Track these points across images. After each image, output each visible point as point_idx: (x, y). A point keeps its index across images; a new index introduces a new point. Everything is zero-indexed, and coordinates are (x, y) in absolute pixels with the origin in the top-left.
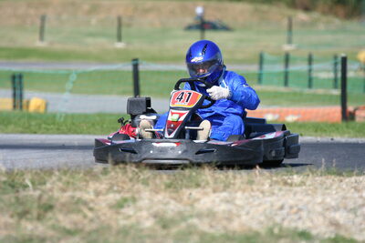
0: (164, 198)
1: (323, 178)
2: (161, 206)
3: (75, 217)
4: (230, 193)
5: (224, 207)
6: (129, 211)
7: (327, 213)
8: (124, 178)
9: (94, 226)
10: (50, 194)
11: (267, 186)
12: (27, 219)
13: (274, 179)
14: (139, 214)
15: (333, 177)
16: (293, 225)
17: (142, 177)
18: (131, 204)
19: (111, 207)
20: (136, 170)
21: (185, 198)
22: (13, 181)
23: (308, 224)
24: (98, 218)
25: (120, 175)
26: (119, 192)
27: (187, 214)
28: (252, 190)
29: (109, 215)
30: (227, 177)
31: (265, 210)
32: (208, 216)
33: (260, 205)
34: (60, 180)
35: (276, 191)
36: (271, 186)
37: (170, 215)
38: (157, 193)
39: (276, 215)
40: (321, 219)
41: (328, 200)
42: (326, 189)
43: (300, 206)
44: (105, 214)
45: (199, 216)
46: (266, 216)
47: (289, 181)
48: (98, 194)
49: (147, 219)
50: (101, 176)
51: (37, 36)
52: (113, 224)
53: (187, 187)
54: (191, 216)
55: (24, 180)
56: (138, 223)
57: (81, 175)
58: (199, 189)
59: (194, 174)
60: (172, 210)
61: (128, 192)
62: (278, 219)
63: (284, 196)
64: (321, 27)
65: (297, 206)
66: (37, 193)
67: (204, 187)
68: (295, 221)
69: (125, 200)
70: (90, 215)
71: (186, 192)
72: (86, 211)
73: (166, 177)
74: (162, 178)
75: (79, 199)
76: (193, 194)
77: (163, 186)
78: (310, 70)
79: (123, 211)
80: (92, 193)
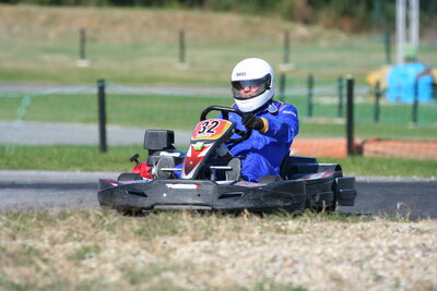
0: (134, 247)
1: (324, 224)
2: (130, 258)
3: (26, 270)
4: (213, 241)
5: (204, 258)
6: (91, 263)
7: (328, 267)
8: (85, 223)
9: (49, 281)
11: (257, 233)
13: (266, 225)
14: (103, 266)
15: (335, 223)
16: (287, 280)
17: (107, 222)
18: (93, 254)
19: (69, 258)
20: (101, 214)
21: (159, 247)
23: (305, 279)
24: (55, 271)
25: (81, 221)
26: (80, 241)
27: (162, 266)
28: (239, 239)
29: (66, 268)
30: (209, 223)
31: (254, 262)
32: (185, 269)
33: (248, 256)
34: (8, 225)
35: (267, 240)
36: (261, 233)
37: (140, 267)
38: (125, 241)
39: (267, 267)
40: (320, 273)
41: (330, 250)
42: (327, 237)
43: (296, 258)
44: (62, 267)
45: (175, 269)
46: (255, 270)
47: (283, 228)
48: (53, 242)
49: (113, 272)
50: (58, 220)
52: (72, 279)
53: (161, 234)
54: (165, 270)
56: (102, 277)
57: (34, 220)
58: (175, 237)
59: (170, 218)
60: (144, 262)
61: (90, 239)
62: (269, 274)
63: (276, 245)
64: (324, 43)
65: (291, 257)
67: (181, 235)
68: (289, 276)
69: (87, 250)
70: (44, 267)
71: (159, 240)
72: (39, 263)
73: (135, 223)
74: (131, 224)
75: (31, 249)
76: (169, 242)
77: (132, 234)
78: (310, 95)
79: (84, 262)
80: (47, 241)
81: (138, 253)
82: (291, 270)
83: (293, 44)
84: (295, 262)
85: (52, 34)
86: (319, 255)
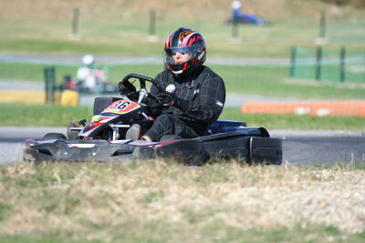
0: (193, 192)
1: (352, 173)
2: (189, 201)
3: (103, 212)
4: (258, 188)
5: (252, 202)
6: (157, 205)
7: (355, 208)
8: (152, 172)
9: (122, 220)
10: (79, 188)
11: (296, 180)
12: (56, 213)
13: (303, 173)
14: (167, 208)
15: (362, 171)
16: (321, 220)
17: (170, 171)
18: (159, 198)
19: (138, 201)
20: (165, 164)
21: (213, 193)
22: (42, 175)
23: (336, 219)
24: (126, 212)
25: (148, 170)
26: (148, 187)
27: (215, 208)
28: (281, 185)
29: (136, 209)
30: (256, 171)
31: (293, 205)
32: (236, 210)
33: (288, 199)
34: (88, 174)
35: (304, 186)
36: (299, 180)
37: (197, 209)
38: (185, 187)
39: (304, 209)
40: (349, 214)
41: (357, 195)
42: (355, 183)
43: (328, 201)
44: (133, 209)
45: (227, 210)
46: (294, 211)
47: (318, 176)
48: (126, 188)
49: (175, 213)
50: (129, 170)
51: (70, 29)
52: (141, 219)
53: (215, 181)
54: (219, 211)
55: (52, 173)
56: (166, 217)
57: (110, 169)
58: (227, 184)
59: (222, 168)
60: (200, 205)
61: (156, 186)
62: (306, 214)
63: (312, 190)
64: (354, 21)
65: (324, 200)
66: (66, 187)
67: (232, 182)
68: (323, 216)
69: (153, 194)
70: (118, 209)
71: (214, 186)
72: (114, 205)
73: (193, 171)
74: (190, 173)
75: (107, 194)
76: (222, 188)
77: (191, 181)
78: (342, 64)
79: (151, 205)
80: (120, 187)
81: (193, 199)
82: (325, 211)
83: (328, 22)
84: (328, 205)
85: (127, 14)
86: (348, 199)
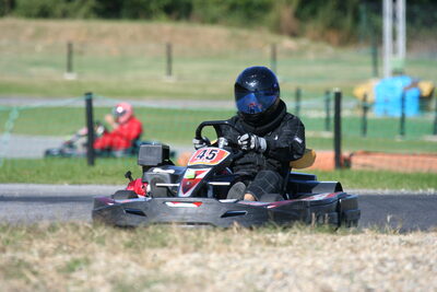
0: (124, 259)
1: (314, 237)
2: (119, 270)
3: (15, 283)
4: (203, 254)
5: (194, 271)
6: (81, 275)
7: (318, 279)
8: (76, 235)
11: (247, 246)
13: (255, 237)
14: (93, 279)
15: (325, 235)
17: (97, 235)
18: (84, 267)
19: (59, 270)
20: (91, 226)
21: (149, 260)
24: (44, 283)
25: (70, 233)
26: (70, 253)
27: (151, 279)
28: (229, 251)
29: (56, 281)
30: (199, 235)
31: (244, 275)
32: (176, 281)
33: (238, 268)
35: (257, 252)
36: (251, 245)
37: (130, 279)
38: (115, 253)
39: (258, 280)
40: (311, 286)
41: (320, 262)
42: (317, 249)
43: (287, 270)
44: (52, 279)
45: (166, 281)
46: (245, 282)
47: (273, 240)
48: (43, 254)
49: (103, 285)
50: (48, 233)
53: (151, 247)
54: (156, 282)
56: (92, 289)
57: (24, 232)
58: (166, 250)
59: (160, 231)
60: (134, 275)
61: (80, 252)
62: (259, 286)
63: (266, 257)
64: (311, 56)
65: (282, 269)
67: (171, 248)
68: (280, 288)
69: (77, 262)
70: (34, 280)
71: (149, 253)
72: (29, 275)
73: (125, 235)
74: (121, 237)
75: (20, 261)
76: (159, 255)
77: (122, 246)
78: (298, 108)
79: (74, 275)
80: (36, 254)
81: (128, 266)
82: (282, 283)
83: (279, 57)
84: (285, 274)
85: (39, 47)
86: (309, 267)
